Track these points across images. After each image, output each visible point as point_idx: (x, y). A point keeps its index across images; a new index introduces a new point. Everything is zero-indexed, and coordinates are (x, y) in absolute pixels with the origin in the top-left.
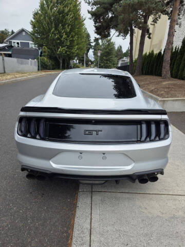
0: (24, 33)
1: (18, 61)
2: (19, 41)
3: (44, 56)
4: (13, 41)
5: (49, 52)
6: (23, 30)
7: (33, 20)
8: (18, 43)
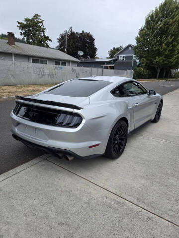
0: (130, 48)
1: (114, 72)
2: (125, 55)
3: (142, 67)
4: (120, 55)
5: (147, 63)
6: (129, 46)
7: (139, 36)
8: (124, 57)
